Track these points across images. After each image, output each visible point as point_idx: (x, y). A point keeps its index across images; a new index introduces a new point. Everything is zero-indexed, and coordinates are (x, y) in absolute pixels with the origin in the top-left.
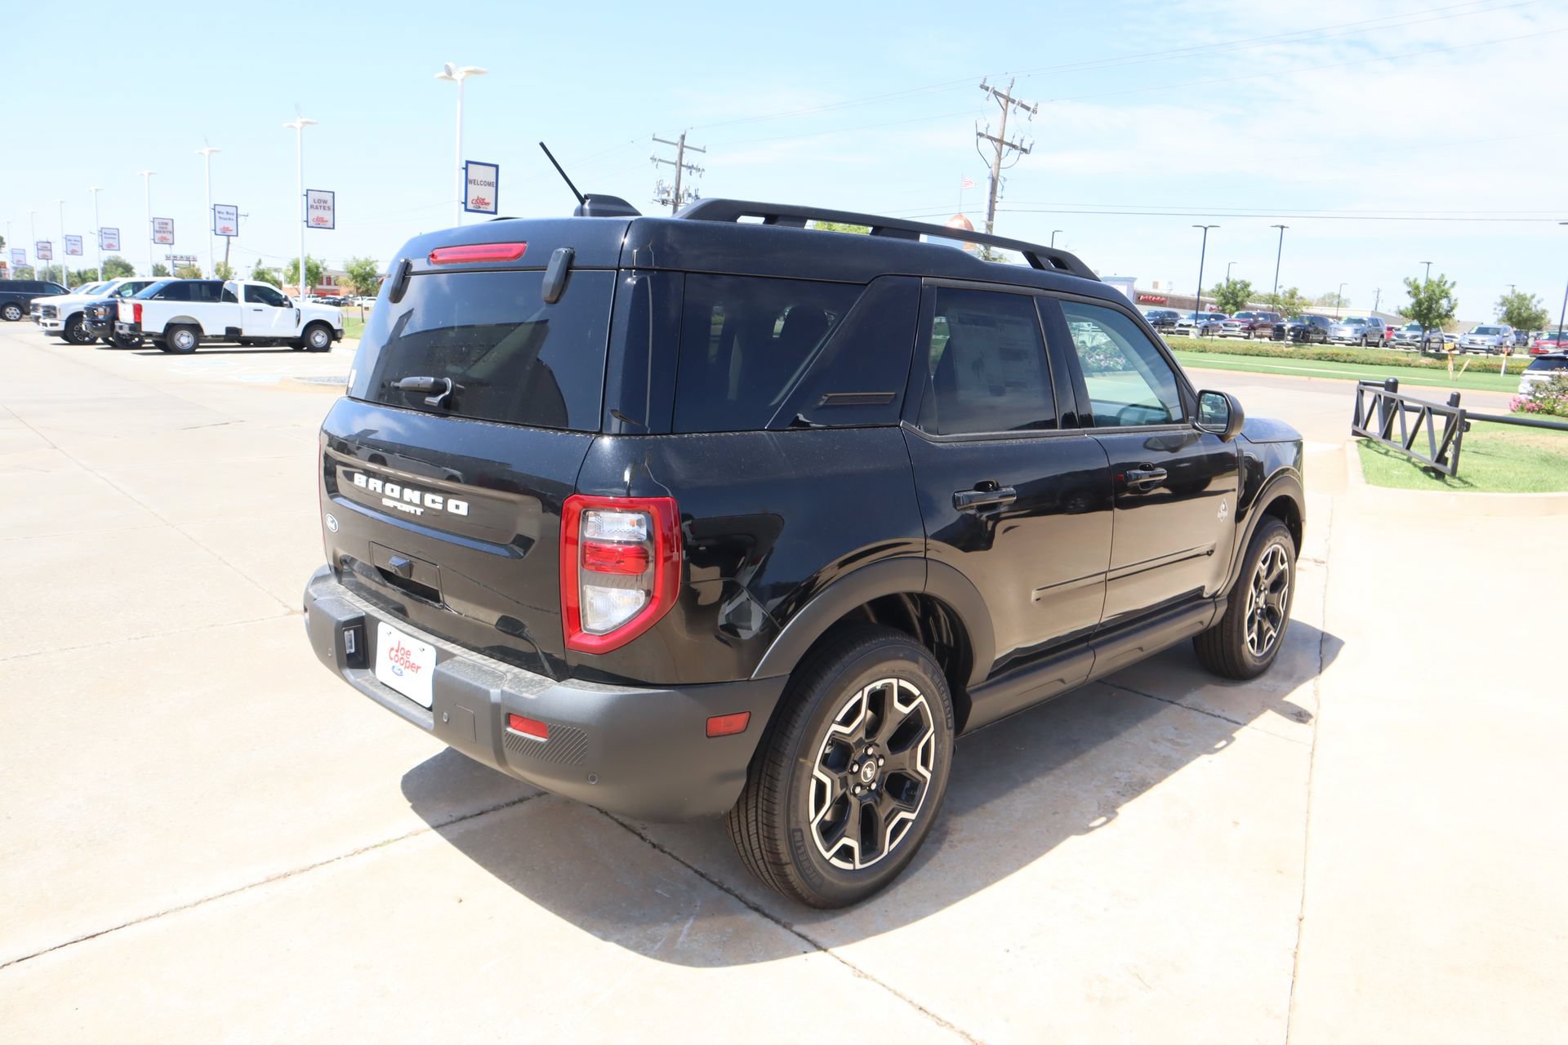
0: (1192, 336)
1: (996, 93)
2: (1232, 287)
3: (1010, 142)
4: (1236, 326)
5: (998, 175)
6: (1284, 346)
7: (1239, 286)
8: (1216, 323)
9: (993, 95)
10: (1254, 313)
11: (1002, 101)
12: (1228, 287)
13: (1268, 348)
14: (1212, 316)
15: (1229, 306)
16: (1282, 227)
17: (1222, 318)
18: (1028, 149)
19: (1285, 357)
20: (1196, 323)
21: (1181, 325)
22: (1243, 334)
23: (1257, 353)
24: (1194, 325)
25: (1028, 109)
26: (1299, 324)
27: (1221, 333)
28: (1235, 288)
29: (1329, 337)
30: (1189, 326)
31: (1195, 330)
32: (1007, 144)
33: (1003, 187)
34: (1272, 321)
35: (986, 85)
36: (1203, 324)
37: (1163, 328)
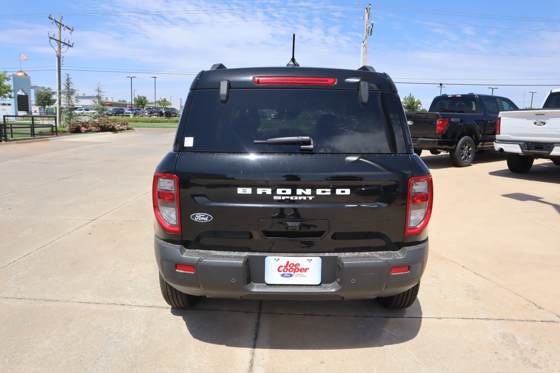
0: (131, 117)
1: (56, 21)
2: (140, 99)
3: (63, 42)
4: (146, 112)
5: (60, 55)
6: (163, 118)
7: (142, 98)
8: (138, 111)
9: (55, 22)
10: (151, 108)
11: (58, 25)
12: (139, 99)
13: (159, 119)
14: (137, 109)
15: (140, 106)
16: (155, 78)
17: (140, 110)
18: (72, 45)
19: (165, 122)
20: (132, 112)
21: (126, 113)
22: (149, 115)
23: (156, 121)
24: (131, 113)
25: (69, 29)
26: (167, 111)
27: (141, 115)
28: (141, 99)
29: (178, 115)
30: (130, 113)
31: (132, 115)
32: (63, 43)
33: (63, 60)
34: (157, 110)
35: (51, 17)
36: (134, 112)
37: (119, 114)
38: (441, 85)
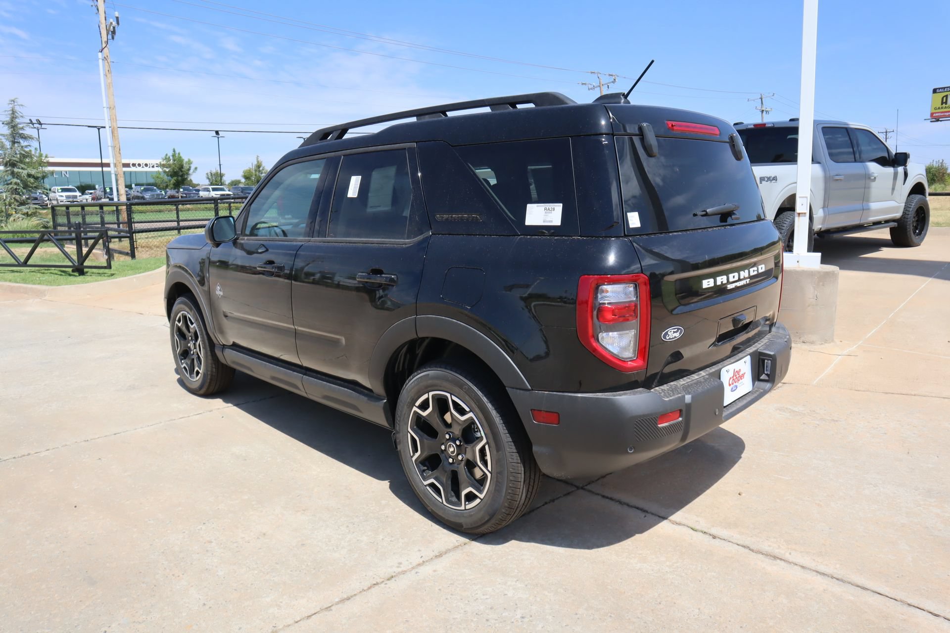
38: (217, 133)
